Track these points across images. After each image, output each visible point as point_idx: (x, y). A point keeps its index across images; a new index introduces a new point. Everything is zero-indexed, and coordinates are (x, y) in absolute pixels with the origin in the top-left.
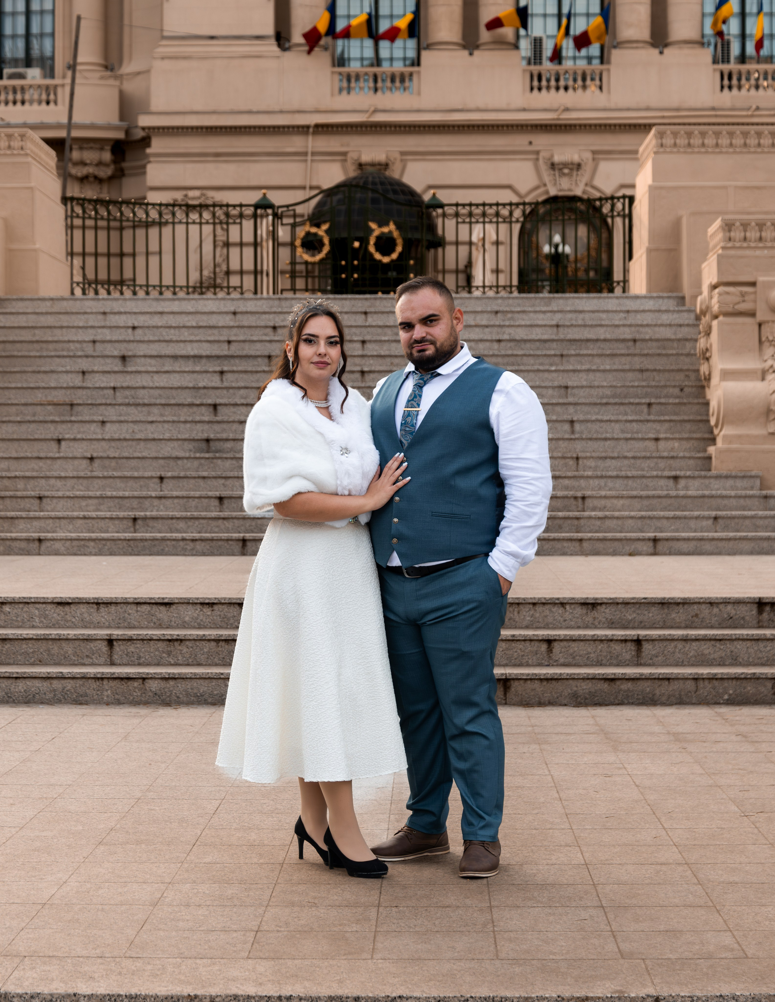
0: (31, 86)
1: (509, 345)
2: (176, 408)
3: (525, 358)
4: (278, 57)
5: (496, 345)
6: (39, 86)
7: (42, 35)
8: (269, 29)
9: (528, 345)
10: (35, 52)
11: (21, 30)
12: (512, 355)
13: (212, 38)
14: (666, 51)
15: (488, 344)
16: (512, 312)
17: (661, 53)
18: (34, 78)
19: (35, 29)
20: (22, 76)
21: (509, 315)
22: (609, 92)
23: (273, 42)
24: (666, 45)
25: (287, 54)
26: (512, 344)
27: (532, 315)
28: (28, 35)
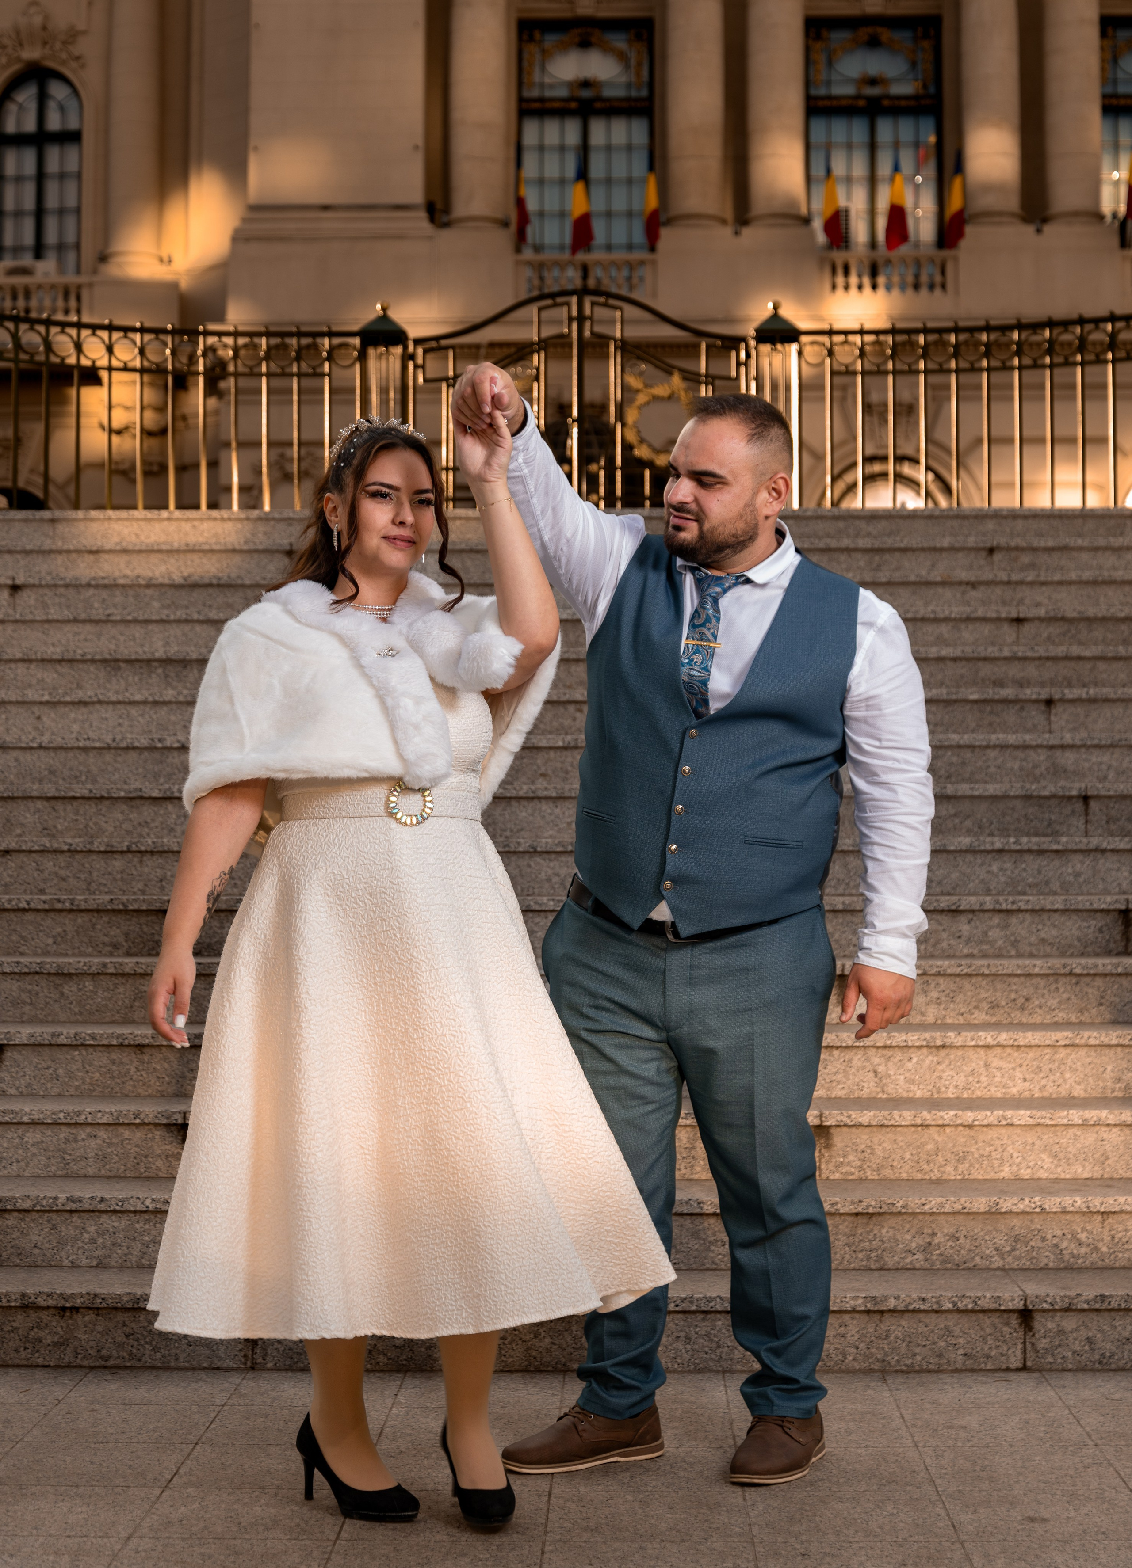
0: (40, 287)
1: (1046, 631)
2: (91, 809)
3: (1102, 666)
4: (430, 238)
5: (1008, 633)
6: (53, 287)
7: (61, 212)
8: (416, 194)
9: (1098, 633)
10: (51, 237)
11: (29, 203)
12: (1067, 658)
13: (326, 208)
14: (1047, 229)
15: (986, 629)
16: (1034, 550)
17: (1039, 231)
18: (46, 274)
19: (52, 201)
20: (25, 271)
21: (1026, 559)
22: (957, 292)
23: (423, 214)
24: (1045, 220)
25: (445, 233)
26: (1054, 630)
27: (1085, 556)
28: (40, 213)
